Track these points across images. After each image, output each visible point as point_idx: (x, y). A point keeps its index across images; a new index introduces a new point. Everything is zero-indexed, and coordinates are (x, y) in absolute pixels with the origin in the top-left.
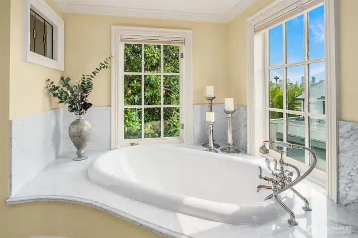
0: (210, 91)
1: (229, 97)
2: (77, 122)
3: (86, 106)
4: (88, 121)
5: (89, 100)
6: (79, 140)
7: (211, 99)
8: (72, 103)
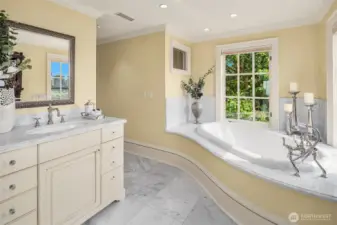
0: (294, 87)
1: (309, 92)
2: (195, 103)
3: (200, 95)
4: (202, 103)
5: (202, 91)
6: (197, 114)
7: (295, 93)
8: (193, 92)
